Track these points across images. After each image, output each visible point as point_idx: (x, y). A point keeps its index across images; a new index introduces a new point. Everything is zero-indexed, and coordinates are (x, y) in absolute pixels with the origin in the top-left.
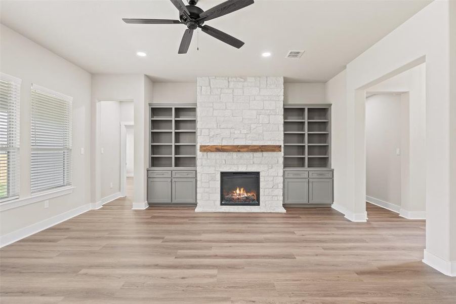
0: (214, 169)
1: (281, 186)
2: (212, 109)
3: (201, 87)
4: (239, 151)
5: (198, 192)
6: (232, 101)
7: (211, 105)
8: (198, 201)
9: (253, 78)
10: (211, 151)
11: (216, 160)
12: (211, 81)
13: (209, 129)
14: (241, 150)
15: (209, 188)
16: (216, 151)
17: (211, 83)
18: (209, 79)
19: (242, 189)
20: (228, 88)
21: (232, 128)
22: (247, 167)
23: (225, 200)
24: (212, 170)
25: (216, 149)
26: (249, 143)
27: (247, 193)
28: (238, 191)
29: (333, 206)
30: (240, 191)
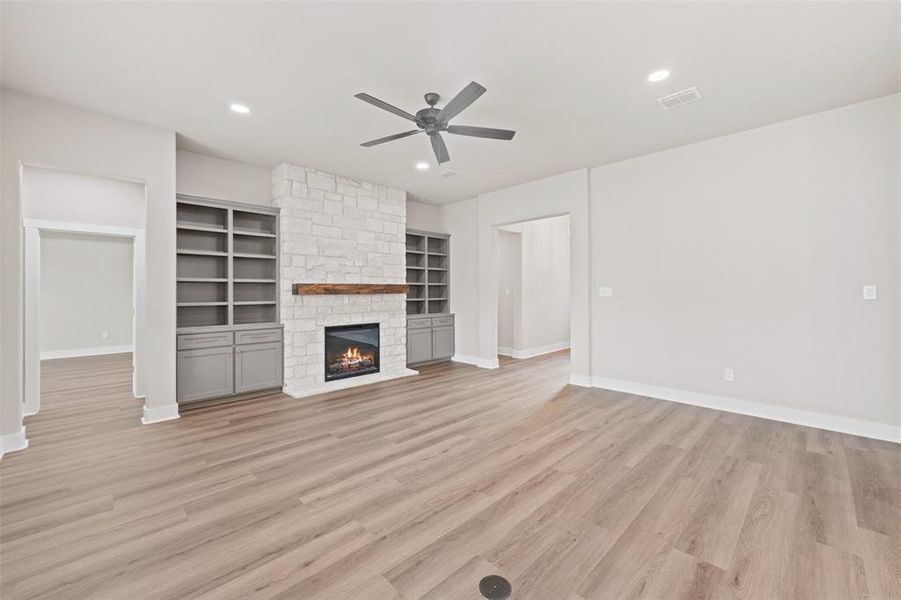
0: (314, 322)
1: (404, 340)
2: (310, 223)
3: (292, 181)
4: (358, 293)
5: (285, 365)
6: (341, 213)
7: (309, 216)
8: (285, 381)
9: (370, 185)
10: (318, 294)
11: (317, 307)
12: (309, 174)
13: (306, 256)
14: (361, 291)
15: (306, 355)
16: (325, 294)
17: (309, 179)
18: (306, 174)
19: (355, 351)
20: (335, 192)
21: (342, 257)
22: (363, 316)
23: (333, 372)
24: (311, 325)
25: (325, 289)
26: (366, 281)
27: (362, 355)
28: (349, 354)
29: (453, 359)
30: (352, 353)
